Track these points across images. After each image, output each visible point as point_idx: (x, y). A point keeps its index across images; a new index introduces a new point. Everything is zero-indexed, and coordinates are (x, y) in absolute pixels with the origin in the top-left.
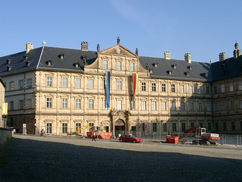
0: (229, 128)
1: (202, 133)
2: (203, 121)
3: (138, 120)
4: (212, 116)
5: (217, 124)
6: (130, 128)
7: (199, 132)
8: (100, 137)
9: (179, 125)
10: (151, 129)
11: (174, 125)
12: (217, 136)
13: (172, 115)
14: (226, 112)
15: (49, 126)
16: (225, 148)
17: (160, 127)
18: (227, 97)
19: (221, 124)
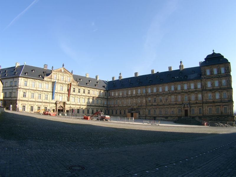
0: (114, 113)
1: (102, 115)
2: (102, 109)
3: (70, 107)
4: (107, 107)
5: (109, 111)
6: (66, 111)
7: (100, 115)
8: (50, 115)
9: (91, 111)
10: (76, 112)
11: (88, 110)
12: (109, 116)
13: (88, 106)
14: (113, 105)
15: (24, 107)
16: (112, 123)
17: (81, 111)
18: (114, 98)
19: (111, 111)
